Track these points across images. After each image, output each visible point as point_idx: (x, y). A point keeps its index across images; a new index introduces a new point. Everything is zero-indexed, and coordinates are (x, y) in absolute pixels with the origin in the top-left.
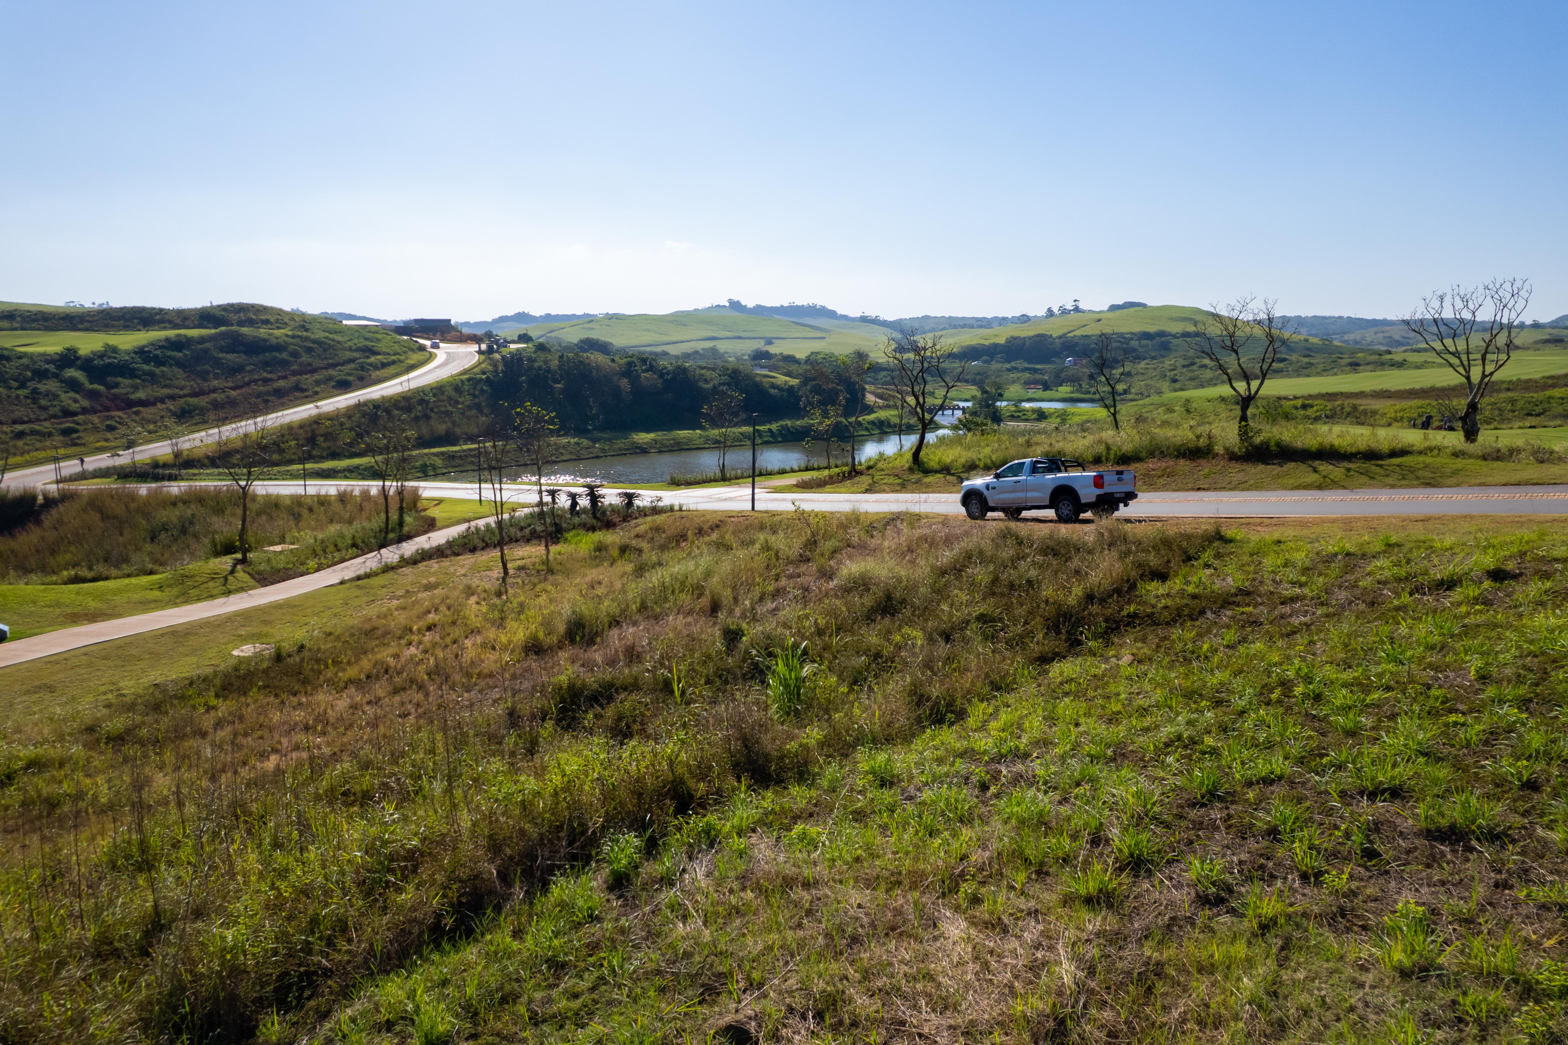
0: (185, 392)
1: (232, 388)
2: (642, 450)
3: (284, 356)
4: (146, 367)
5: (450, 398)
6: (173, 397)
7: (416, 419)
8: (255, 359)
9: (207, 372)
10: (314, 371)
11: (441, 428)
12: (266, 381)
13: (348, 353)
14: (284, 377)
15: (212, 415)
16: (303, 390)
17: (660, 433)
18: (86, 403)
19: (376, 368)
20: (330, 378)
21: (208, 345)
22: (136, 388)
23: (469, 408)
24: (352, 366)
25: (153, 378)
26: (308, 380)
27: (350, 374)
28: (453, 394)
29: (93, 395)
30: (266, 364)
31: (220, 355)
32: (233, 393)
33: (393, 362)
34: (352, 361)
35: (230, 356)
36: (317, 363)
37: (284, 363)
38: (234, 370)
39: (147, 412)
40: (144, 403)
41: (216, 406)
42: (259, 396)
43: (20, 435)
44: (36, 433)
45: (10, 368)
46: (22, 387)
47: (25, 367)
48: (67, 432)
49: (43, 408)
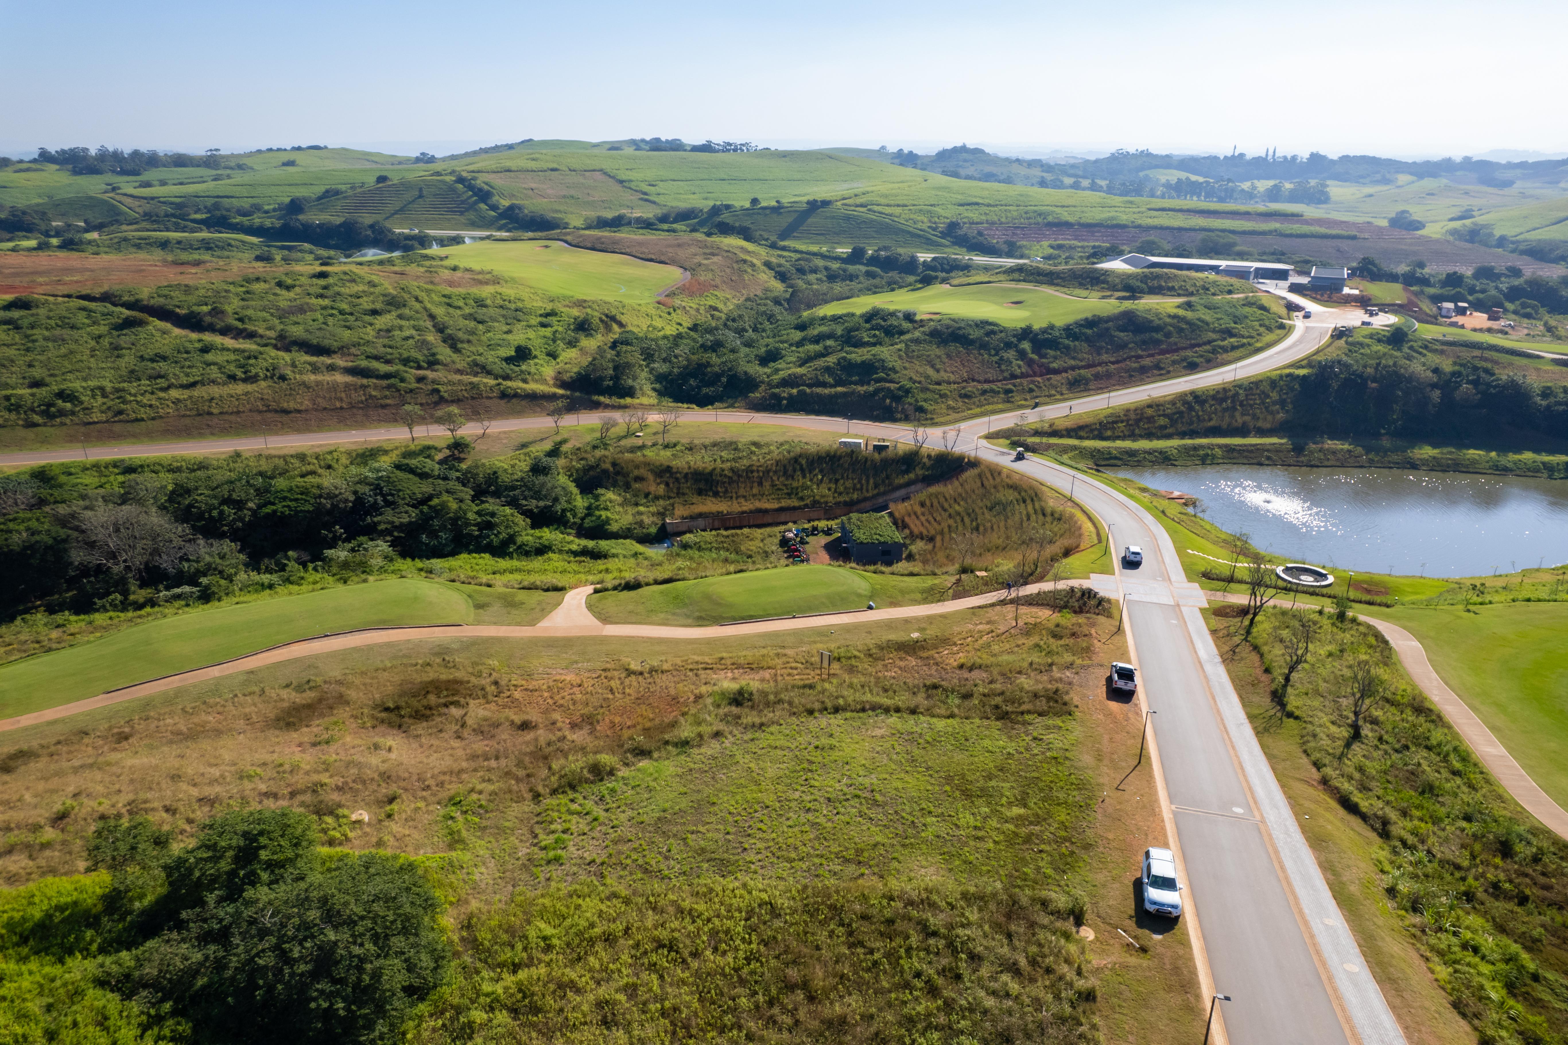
0: (1083, 364)
1: (1113, 363)
2: (1414, 466)
3: (1159, 336)
4: (1066, 342)
5: (1262, 392)
6: (1073, 368)
7: (1225, 410)
8: (1138, 338)
9: (1101, 348)
10: (1177, 350)
11: (1240, 420)
12: (1140, 357)
13: (1209, 334)
14: (1152, 355)
15: (1092, 385)
16: (1161, 369)
17: (1445, 450)
18: (1024, 369)
19: (1225, 350)
20: (1184, 359)
22: (1055, 358)
23: (1274, 403)
24: (1208, 347)
25: (1067, 351)
26: (1168, 359)
27: (1202, 356)
28: (1267, 389)
29: (1030, 363)
30: (1144, 342)
31: (1116, 333)
32: (1112, 367)
33: (1243, 345)
34: (1210, 342)
35: (1122, 334)
36: (1182, 343)
37: (1158, 342)
38: (1123, 346)
39: (1055, 379)
40: (1056, 372)
41: (1097, 377)
42: (1127, 371)
43: (984, 392)
44: (992, 391)
45: (994, 340)
46: (996, 354)
47: (1001, 340)
48: (1008, 392)
49: (1002, 371)
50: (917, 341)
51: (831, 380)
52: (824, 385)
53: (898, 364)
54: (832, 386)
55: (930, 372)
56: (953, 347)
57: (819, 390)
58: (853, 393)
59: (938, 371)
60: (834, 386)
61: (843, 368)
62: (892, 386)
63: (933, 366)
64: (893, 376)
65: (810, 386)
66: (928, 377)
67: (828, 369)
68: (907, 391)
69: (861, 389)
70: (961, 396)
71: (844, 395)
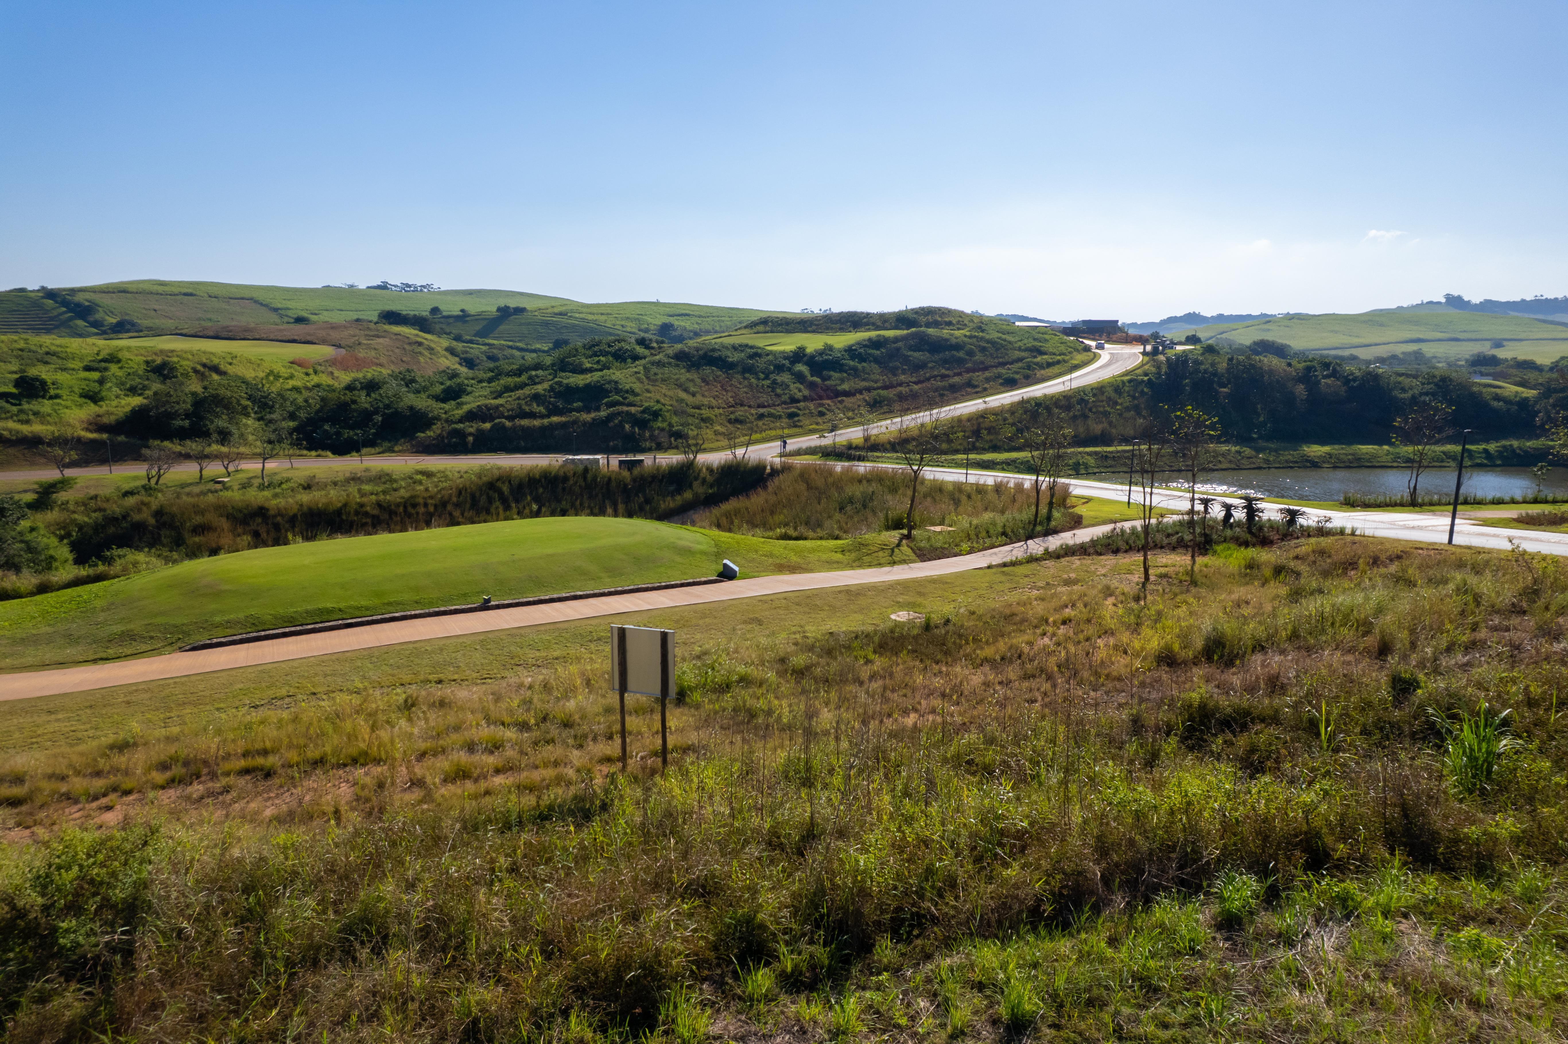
0: (879, 385)
1: (916, 383)
2: (1314, 464)
3: (961, 354)
4: (852, 363)
5: (1109, 399)
6: (868, 389)
7: (1075, 418)
8: (937, 357)
9: (897, 368)
10: (986, 369)
11: (1097, 428)
12: (944, 377)
13: (1017, 352)
14: (959, 374)
15: (897, 406)
16: (975, 387)
17: (1336, 447)
18: (806, 392)
19: (1041, 367)
20: (999, 376)
21: (900, 344)
22: (842, 381)
23: (1128, 409)
24: (1020, 364)
25: (855, 373)
26: (979, 377)
27: (1017, 373)
28: (1113, 395)
29: (812, 386)
30: (945, 361)
31: (909, 353)
32: (916, 387)
33: (1058, 362)
34: (1020, 360)
35: (917, 354)
36: (989, 361)
37: (960, 361)
38: (920, 366)
39: (849, 401)
40: (847, 394)
41: (901, 398)
42: (936, 390)
43: (761, 417)
44: (770, 415)
45: (761, 363)
46: (767, 378)
47: (770, 362)
48: (791, 416)
49: (778, 396)
50: (659, 364)
51: (541, 409)
52: (532, 415)
53: (637, 387)
54: (542, 417)
55: (683, 395)
56: (707, 370)
57: (525, 422)
58: (575, 422)
59: (694, 395)
60: (548, 416)
61: (558, 395)
62: (633, 410)
63: (686, 390)
64: (631, 398)
65: (511, 418)
66: (681, 401)
67: (536, 397)
68: (656, 414)
69: (587, 417)
70: (730, 421)
71: (563, 425)
